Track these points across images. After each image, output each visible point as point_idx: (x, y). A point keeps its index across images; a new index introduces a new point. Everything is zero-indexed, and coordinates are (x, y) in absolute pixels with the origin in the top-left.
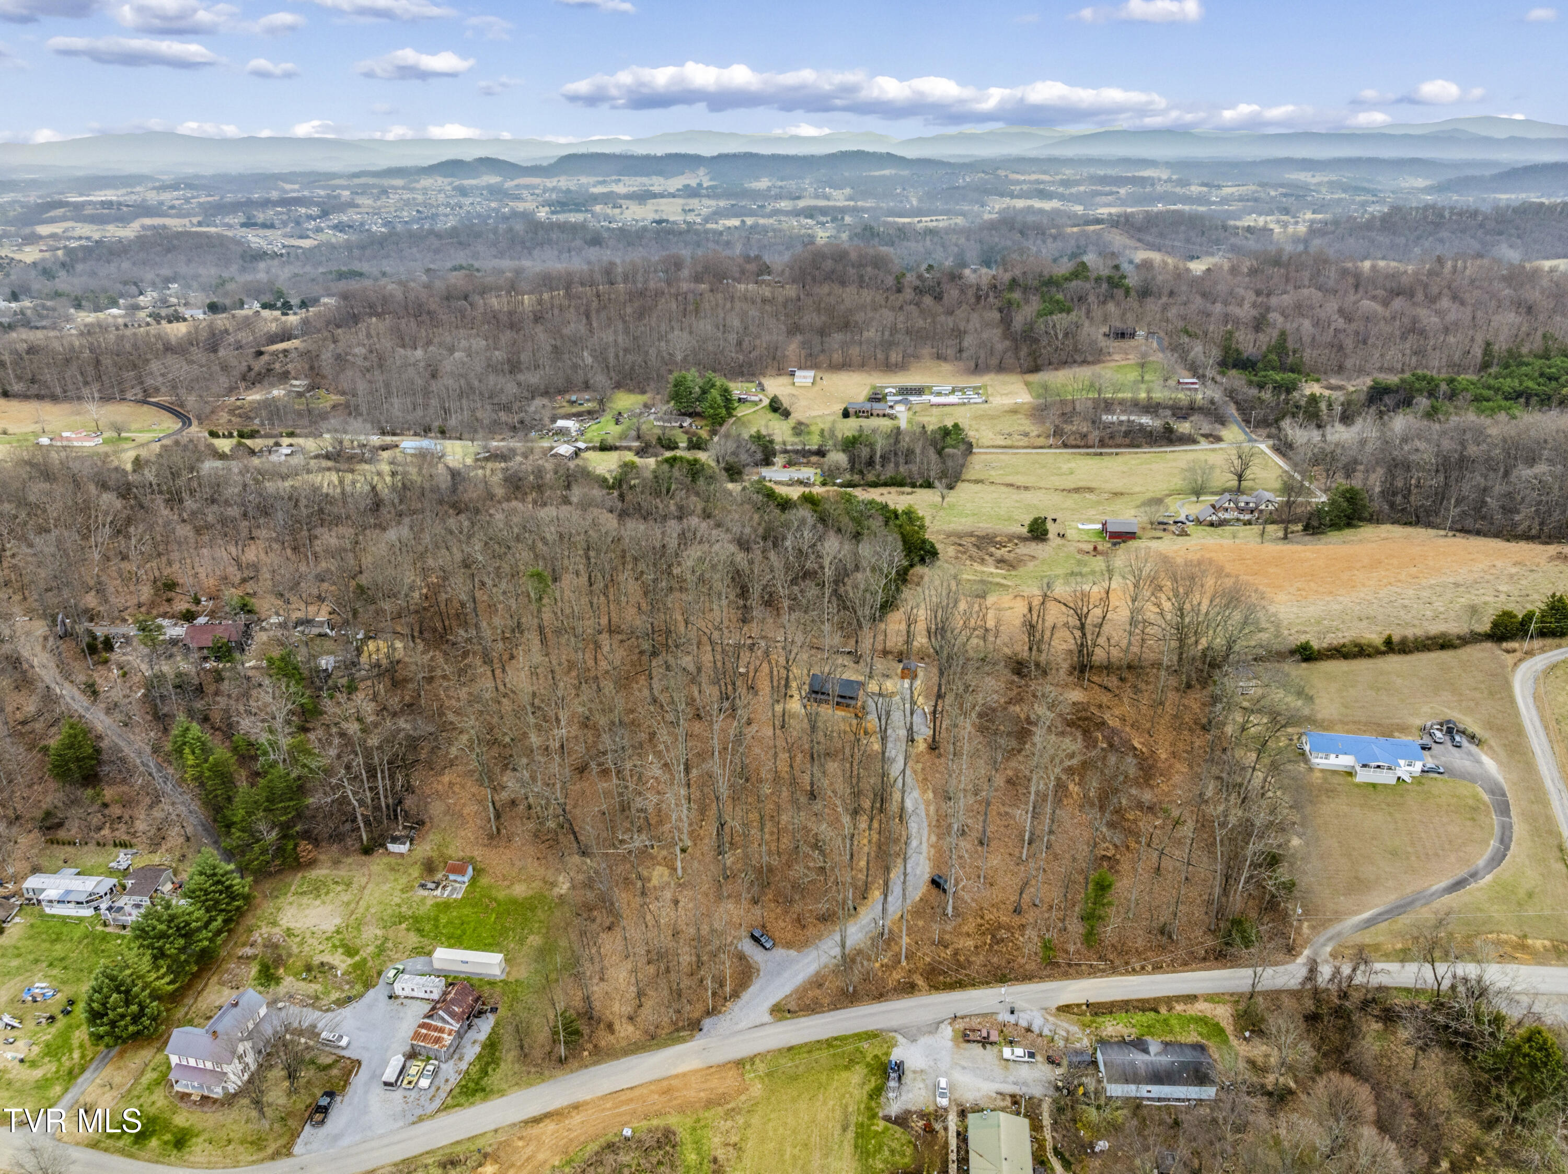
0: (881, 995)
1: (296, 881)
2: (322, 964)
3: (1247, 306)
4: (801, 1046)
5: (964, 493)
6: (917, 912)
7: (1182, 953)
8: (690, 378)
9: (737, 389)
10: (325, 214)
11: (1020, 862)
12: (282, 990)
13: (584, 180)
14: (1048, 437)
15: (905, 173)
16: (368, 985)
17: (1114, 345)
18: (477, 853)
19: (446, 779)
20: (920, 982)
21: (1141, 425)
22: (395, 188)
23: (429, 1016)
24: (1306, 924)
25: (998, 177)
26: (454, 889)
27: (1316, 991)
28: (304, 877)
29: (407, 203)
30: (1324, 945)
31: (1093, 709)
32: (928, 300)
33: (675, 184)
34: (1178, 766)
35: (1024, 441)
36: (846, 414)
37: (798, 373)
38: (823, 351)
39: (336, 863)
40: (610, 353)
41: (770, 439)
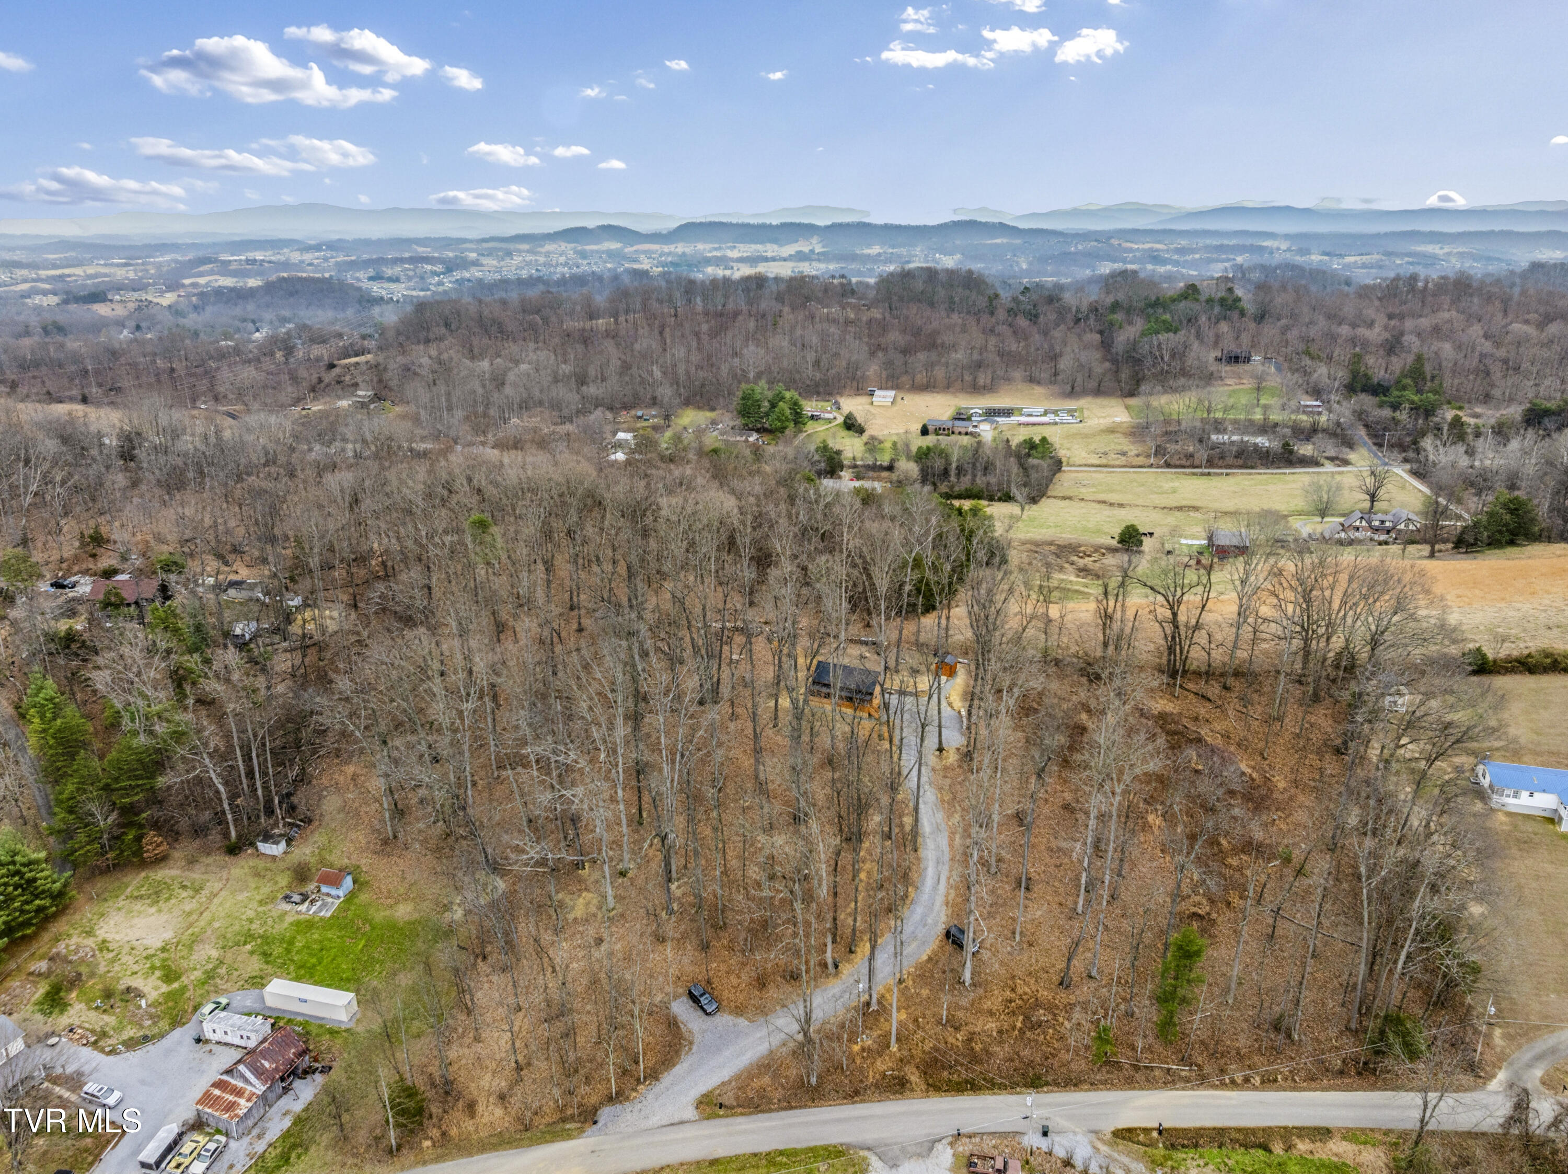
0: (857, 1093)
1: (135, 881)
2: (128, 990)
3: (1377, 329)
4: (730, 1160)
5: (1047, 509)
6: (924, 974)
7: (1306, 1061)
8: (758, 390)
9: (810, 407)
10: (449, 270)
11: (1073, 914)
12: (64, 1021)
13: (700, 246)
14: (1148, 456)
15: (1018, 241)
16: (177, 1022)
17: (1226, 369)
18: (365, 862)
19: (350, 769)
20: (914, 1077)
21: (1256, 445)
22: (520, 251)
23: (229, 1072)
24: (1498, 1032)
25: (1112, 245)
26: (324, 905)
27: (1527, 1139)
28: (147, 878)
29: (529, 264)
30: (1530, 1066)
31: (1185, 721)
32: (1022, 322)
33: (789, 250)
34: (1301, 798)
35: (1122, 460)
36: (925, 431)
37: (877, 393)
38: (906, 373)
39: (192, 862)
40: (681, 369)
41: (839, 453)
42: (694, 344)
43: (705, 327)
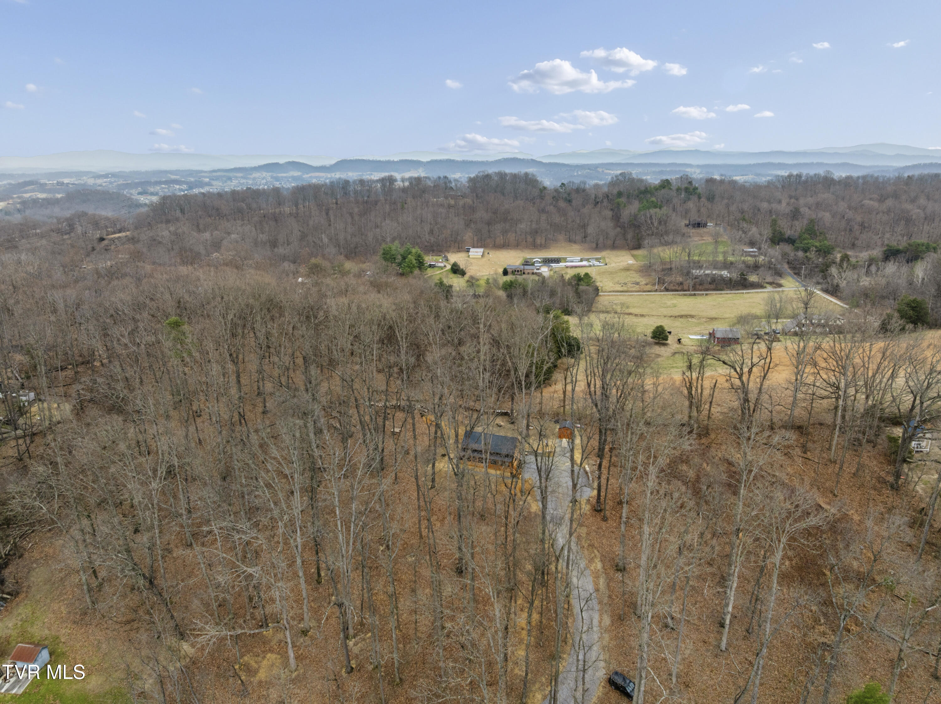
3: (784, 204)
8: (394, 248)
9: (429, 259)
11: (718, 652)
13: (350, 174)
14: (654, 284)
17: (692, 231)
21: (721, 276)
26: (18, 681)
29: (242, 184)
32: (562, 204)
35: (637, 288)
36: (505, 273)
37: (472, 250)
38: (490, 237)
40: (341, 237)
41: (451, 287)
42: (349, 220)
43: (356, 210)
